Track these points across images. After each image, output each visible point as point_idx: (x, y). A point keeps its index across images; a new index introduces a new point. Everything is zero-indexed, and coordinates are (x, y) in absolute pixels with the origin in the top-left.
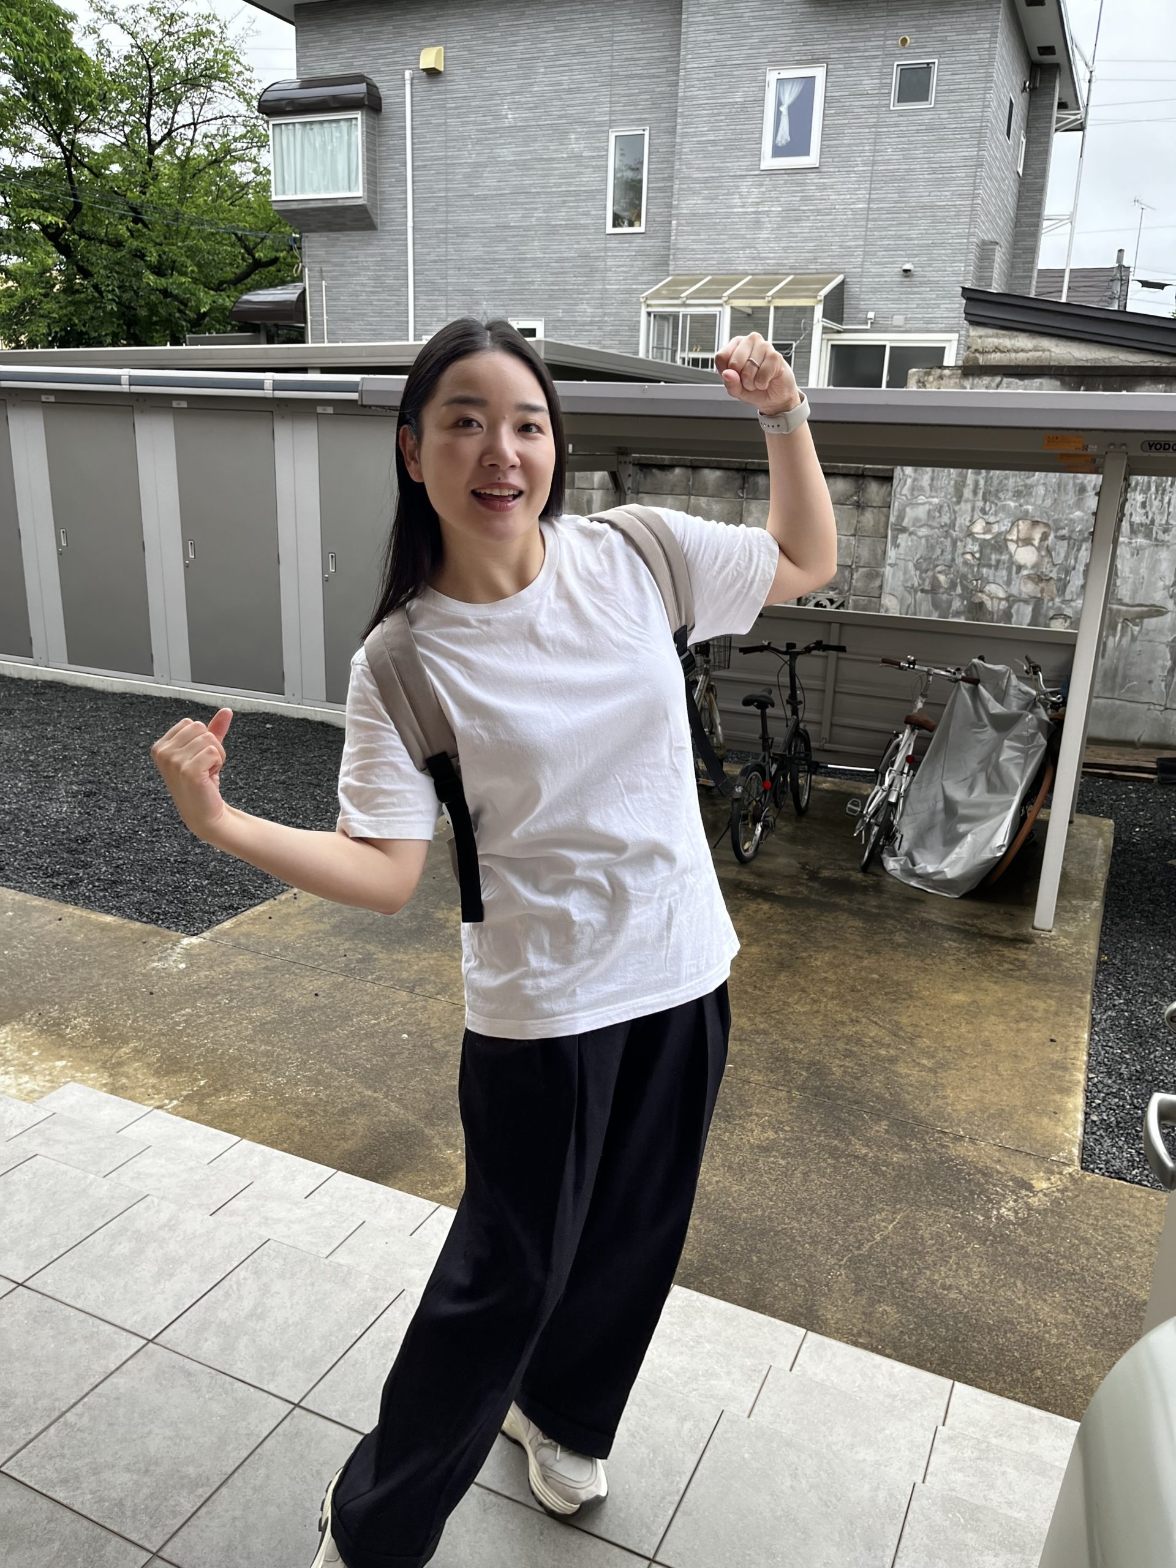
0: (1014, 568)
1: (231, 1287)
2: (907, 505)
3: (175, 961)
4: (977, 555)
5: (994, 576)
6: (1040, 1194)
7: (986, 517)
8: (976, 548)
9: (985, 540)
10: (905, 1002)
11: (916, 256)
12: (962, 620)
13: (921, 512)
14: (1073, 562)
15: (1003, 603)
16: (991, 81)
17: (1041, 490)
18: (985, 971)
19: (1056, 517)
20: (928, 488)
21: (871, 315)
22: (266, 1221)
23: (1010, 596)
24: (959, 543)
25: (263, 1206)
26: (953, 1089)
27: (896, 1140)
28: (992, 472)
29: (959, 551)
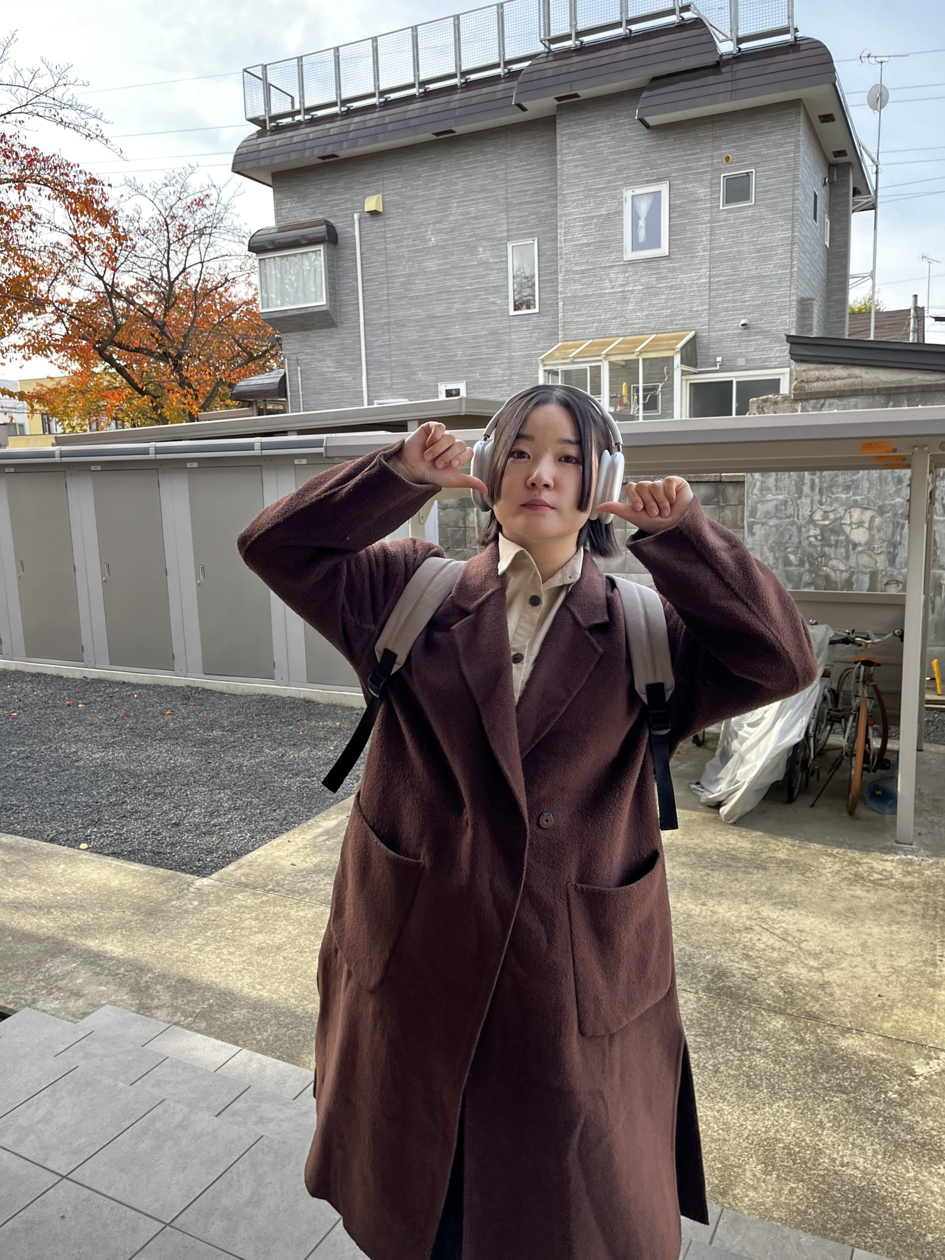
0: (851, 547)
1: (233, 1179)
2: (758, 502)
3: (189, 899)
4: (819, 538)
5: (835, 553)
6: (921, 1078)
7: (823, 507)
8: (818, 532)
9: (824, 525)
10: (791, 912)
11: (750, 313)
12: (812, 590)
13: (770, 507)
14: (898, 538)
15: (845, 574)
16: (798, 181)
17: (866, 484)
18: (857, 881)
19: (881, 504)
20: (773, 488)
21: (719, 359)
22: (261, 1120)
23: (851, 567)
24: (803, 529)
25: (259, 1107)
26: (838, 985)
27: (792, 1034)
28: (824, 473)
29: (804, 535)
